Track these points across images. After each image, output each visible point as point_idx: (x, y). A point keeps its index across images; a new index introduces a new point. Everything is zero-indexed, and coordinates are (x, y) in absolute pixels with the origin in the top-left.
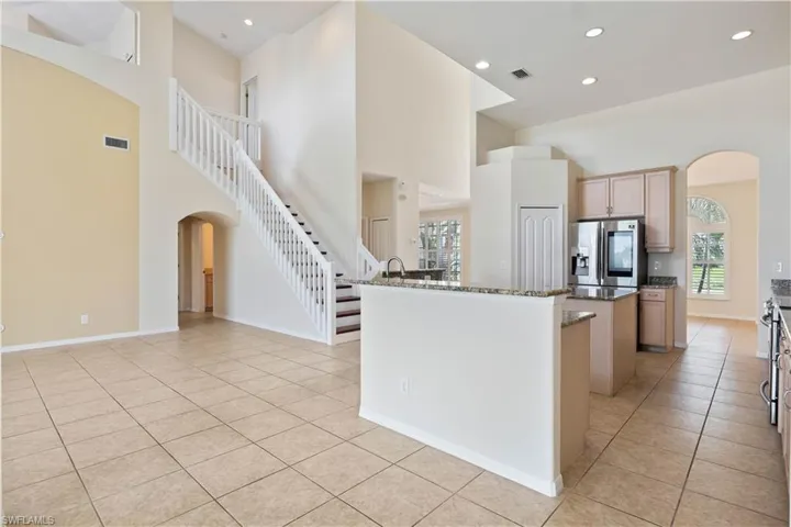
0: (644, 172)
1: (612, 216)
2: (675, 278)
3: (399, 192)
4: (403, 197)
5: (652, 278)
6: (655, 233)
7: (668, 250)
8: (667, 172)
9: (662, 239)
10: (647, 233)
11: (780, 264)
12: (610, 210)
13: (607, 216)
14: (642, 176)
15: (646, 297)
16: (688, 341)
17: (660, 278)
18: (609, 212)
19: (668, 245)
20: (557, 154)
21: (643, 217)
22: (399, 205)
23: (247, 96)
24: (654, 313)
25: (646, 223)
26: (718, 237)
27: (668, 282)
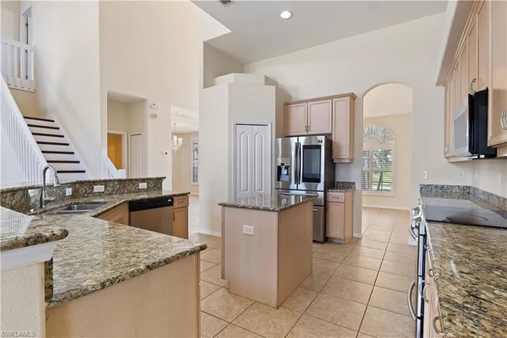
0: (331, 98)
1: (309, 133)
2: (354, 183)
3: (149, 111)
4: (154, 116)
5: (338, 183)
6: (339, 147)
7: (348, 161)
8: (348, 98)
9: (344, 153)
10: (334, 147)
11: (426, 172)
12: (308, 128)
13: (306, 133)
14: (330, 101)
15: (330, 199)
16: (363, 232)
17: (344, 183)
18: (307, 130)
19: (348, 157)
20: (269, 81)
21: (331, 135)
22: (150, 122)
23: (27, 25)
24: (335, 212)
25: (333, 140)
26: (387, 152)
27: (348, 186)
